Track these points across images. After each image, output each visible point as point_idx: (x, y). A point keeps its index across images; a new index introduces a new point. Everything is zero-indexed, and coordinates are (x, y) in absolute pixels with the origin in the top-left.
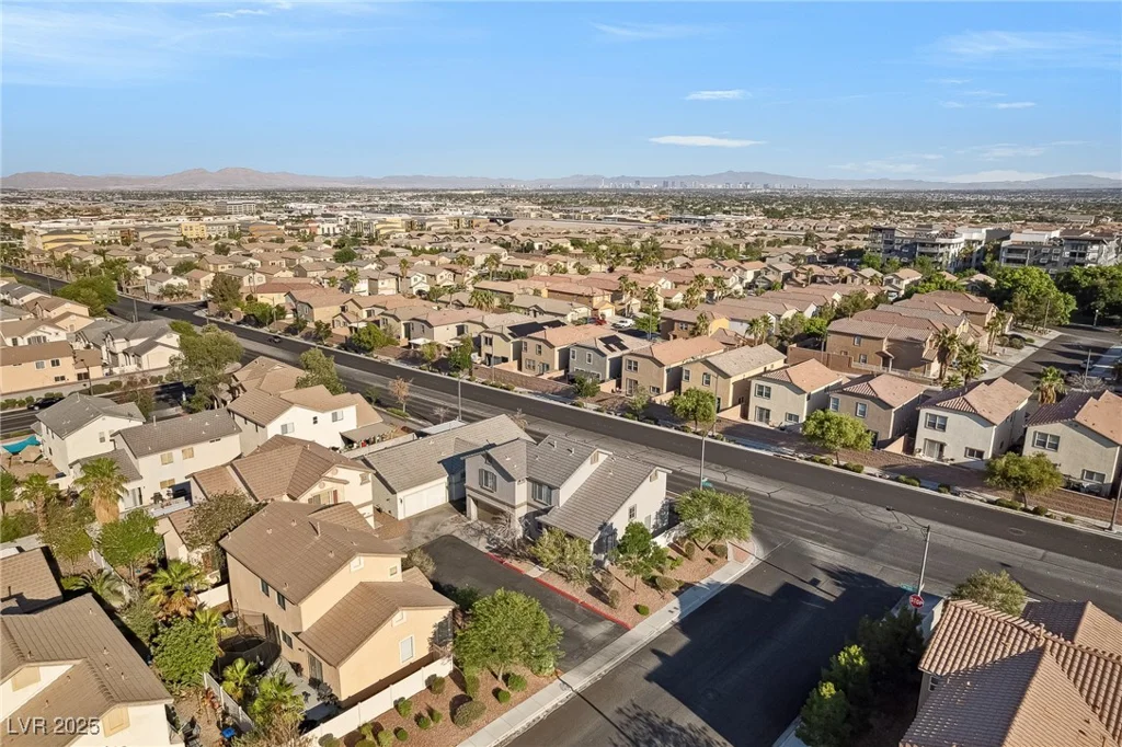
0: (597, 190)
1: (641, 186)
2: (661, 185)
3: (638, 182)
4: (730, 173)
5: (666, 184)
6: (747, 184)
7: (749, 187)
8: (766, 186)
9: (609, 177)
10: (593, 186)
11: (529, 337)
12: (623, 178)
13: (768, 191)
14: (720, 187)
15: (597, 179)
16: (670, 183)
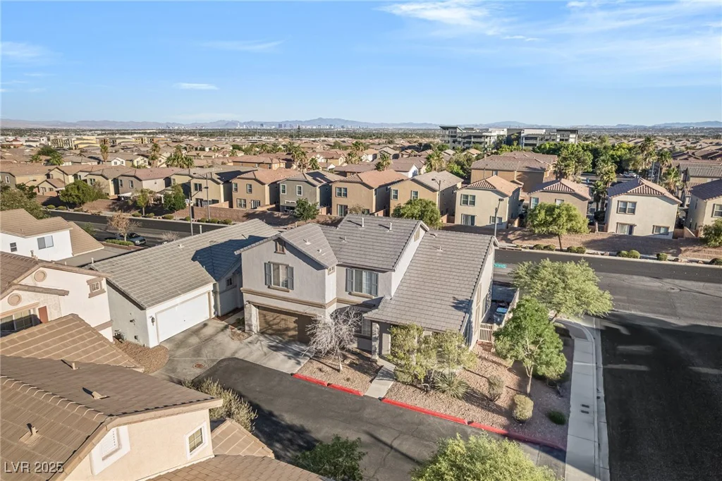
0: (235, 130)
1: (265, 127)
2: (277, 127)
3: (262, 125)
4: (320, 119)
5: (280, 126)
6: (331, 125)
7: (332, 127)
8: (343, 127)
9: (242, 122)
10: (233, 127)
11: (239, 178)
12: (251, 123)
13: (345, 129)
14: (314, 127)
15: (234, 123)
16: (283, 125)
